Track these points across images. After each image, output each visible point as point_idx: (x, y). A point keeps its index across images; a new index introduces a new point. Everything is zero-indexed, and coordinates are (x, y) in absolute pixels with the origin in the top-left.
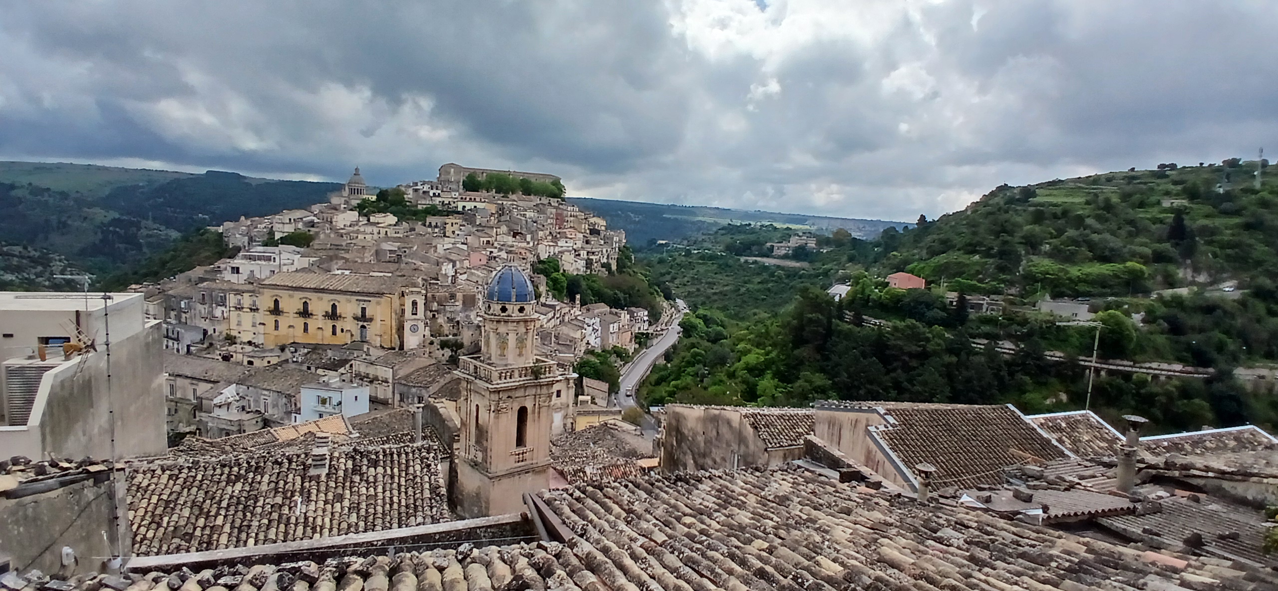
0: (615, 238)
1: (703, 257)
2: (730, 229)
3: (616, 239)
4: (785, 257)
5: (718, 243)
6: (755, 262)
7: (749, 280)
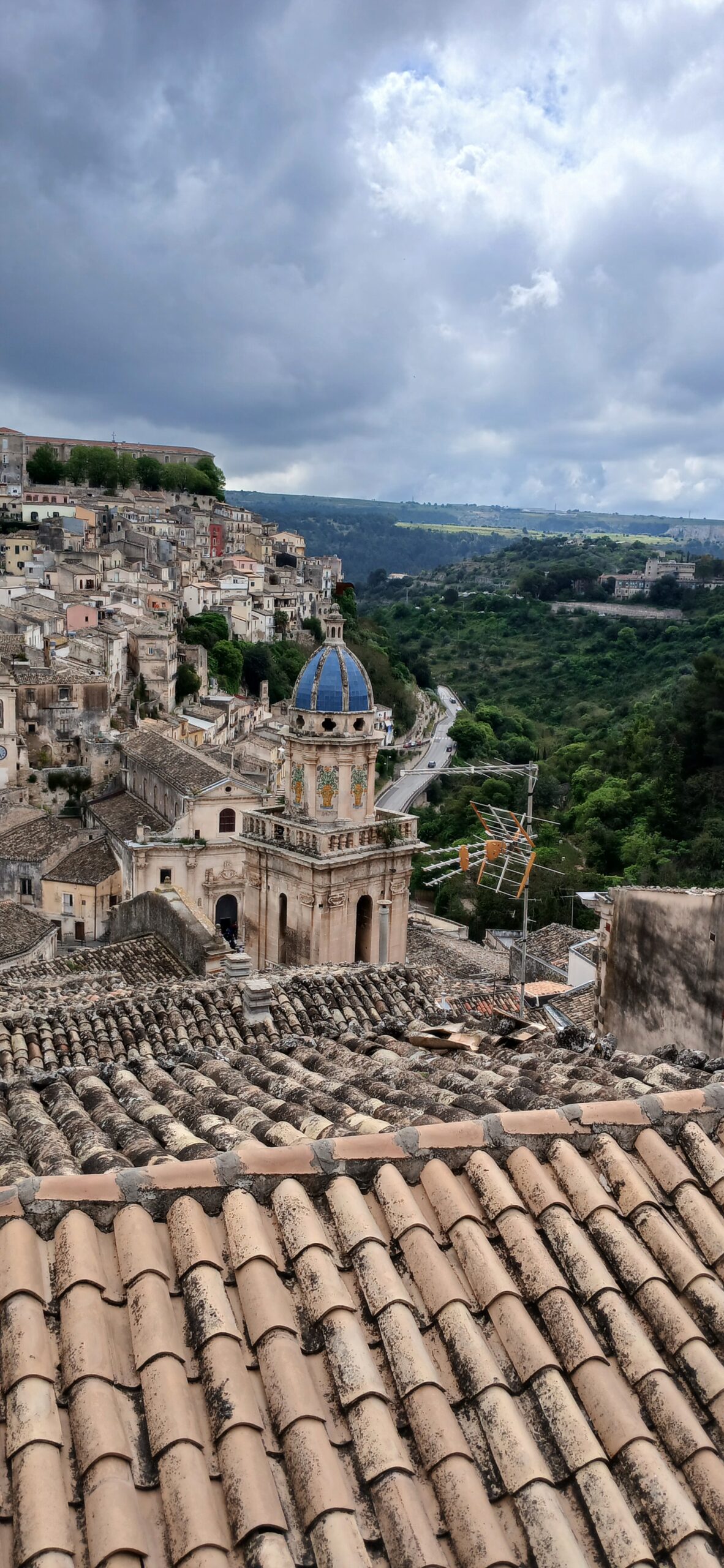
0: (324, 572)
1: (479, 605)
2: (526, 549)
3: (326, 573)
4: (637, 600)
5: (504, 576)
6: (579, 612)
7: (569, 647)
